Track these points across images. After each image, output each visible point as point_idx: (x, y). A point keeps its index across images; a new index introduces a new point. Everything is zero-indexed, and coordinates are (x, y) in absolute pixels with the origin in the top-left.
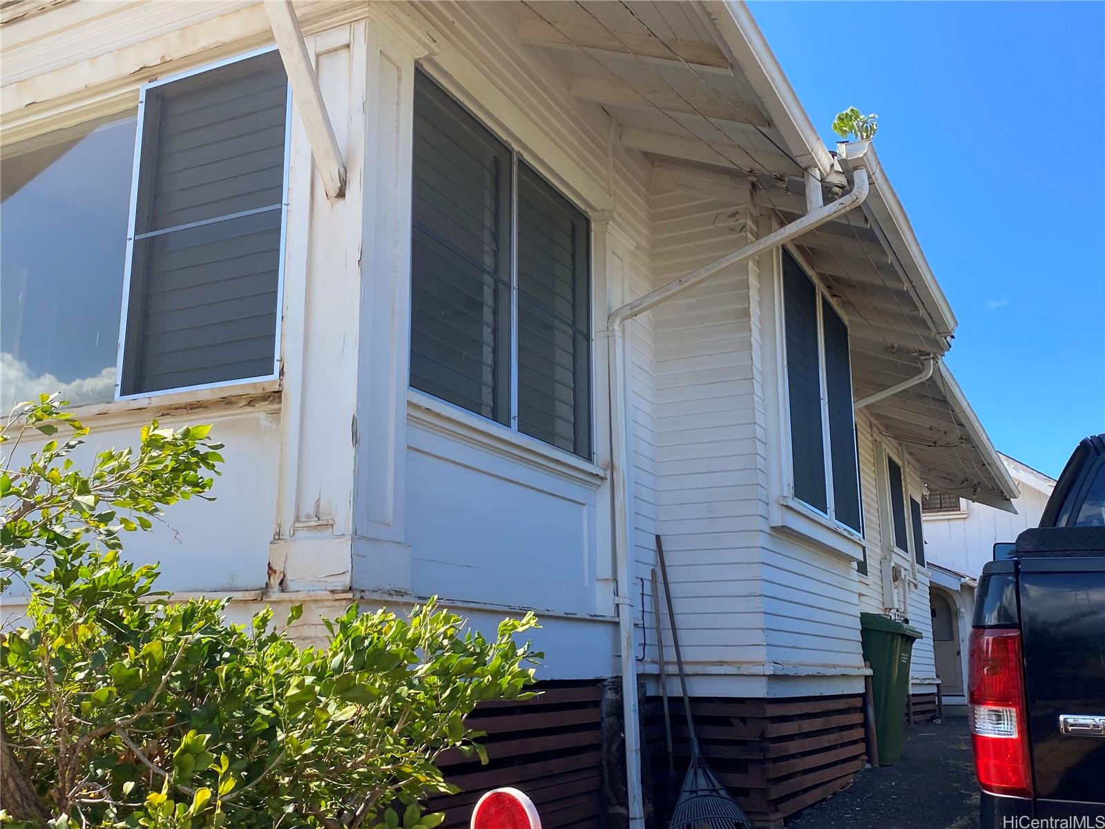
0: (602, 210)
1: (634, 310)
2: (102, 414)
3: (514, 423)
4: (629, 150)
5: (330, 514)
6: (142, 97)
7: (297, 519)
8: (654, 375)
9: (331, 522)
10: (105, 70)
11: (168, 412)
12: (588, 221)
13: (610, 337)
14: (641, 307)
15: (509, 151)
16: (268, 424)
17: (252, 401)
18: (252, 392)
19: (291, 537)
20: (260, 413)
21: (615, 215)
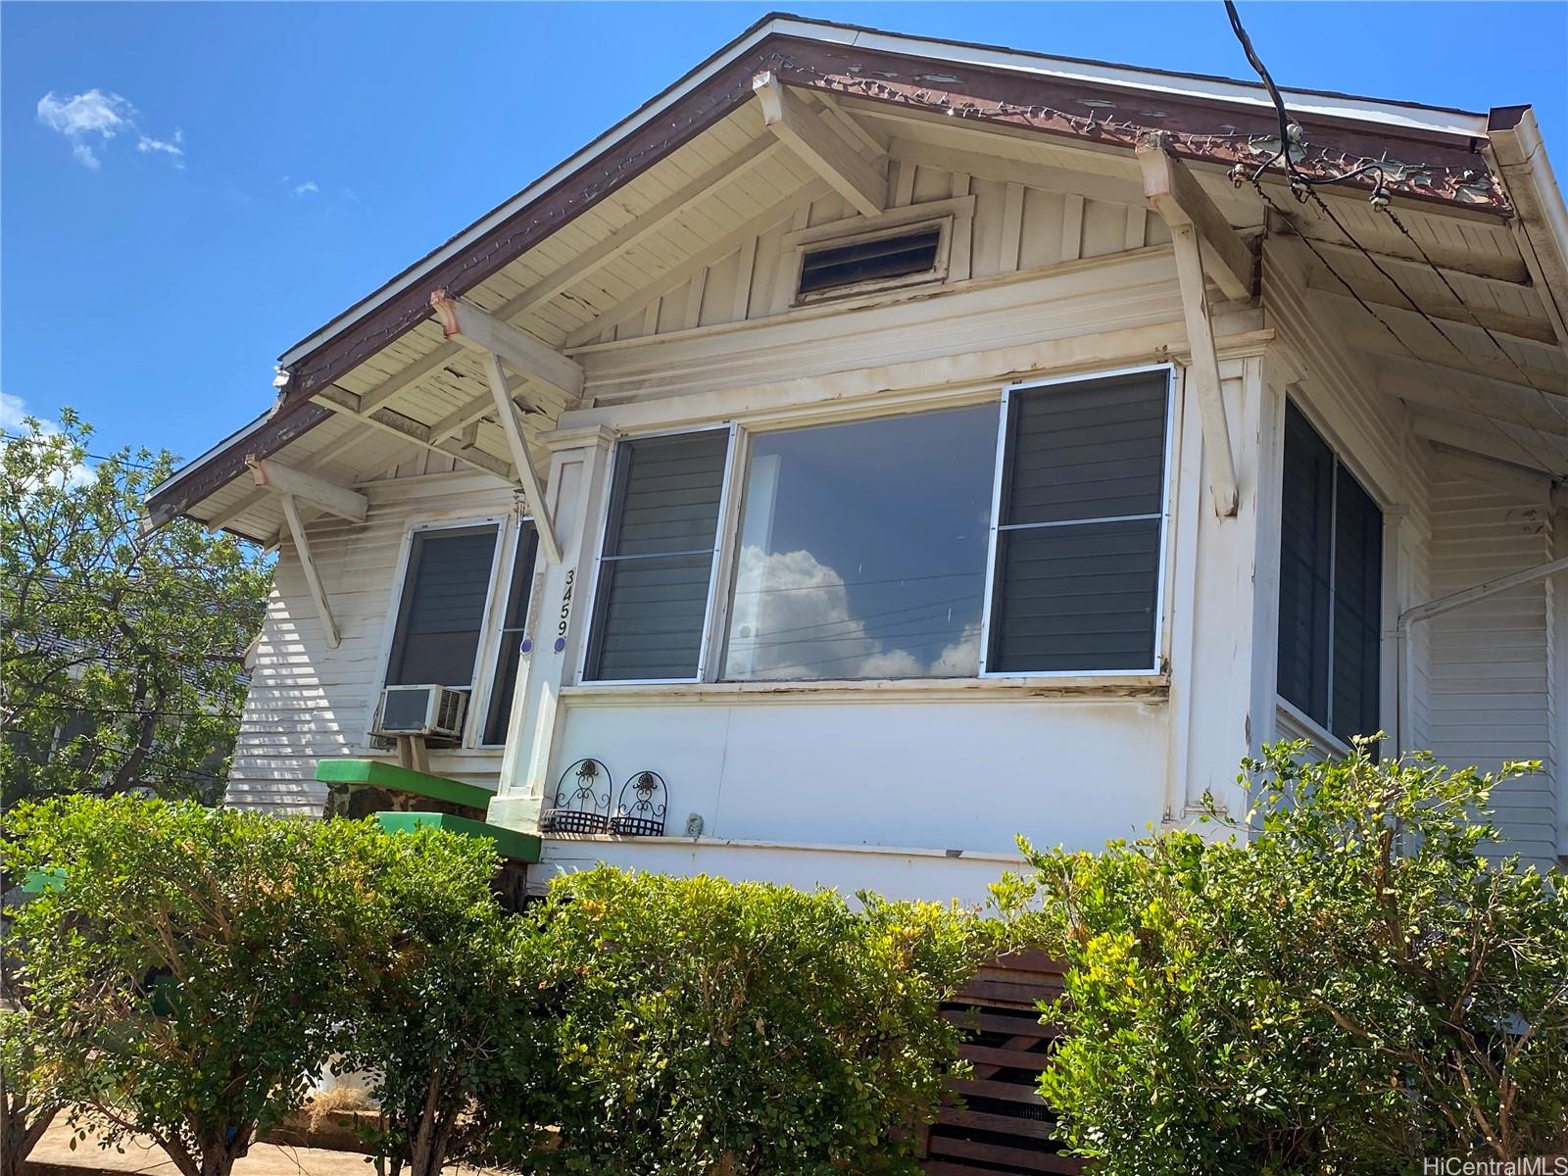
0: (1397, 504)
1: (1429, 612)
2: (971, 688)
3: (1330, 725)
4: (1418, 438)
5: (1221, 803)
6: (1006, 397)
7: (1187, 804)
8: (1430, 677)
9: (1224, 810)
10: (968, 368)
11: (1042, 692)
12: (1380, 514)
13: (1400, 638)
14: (1439, 609)
15: (1330, 453)
16: (1147, 714)
17: (1133, 692)
18: (1138, 684)
19: (1182, 819)
20: (1139, 704)
21: (1411, 511)
